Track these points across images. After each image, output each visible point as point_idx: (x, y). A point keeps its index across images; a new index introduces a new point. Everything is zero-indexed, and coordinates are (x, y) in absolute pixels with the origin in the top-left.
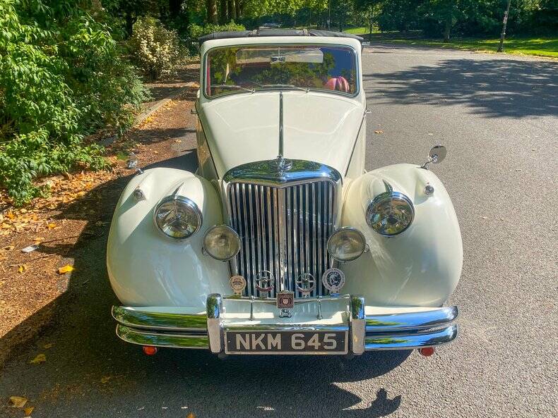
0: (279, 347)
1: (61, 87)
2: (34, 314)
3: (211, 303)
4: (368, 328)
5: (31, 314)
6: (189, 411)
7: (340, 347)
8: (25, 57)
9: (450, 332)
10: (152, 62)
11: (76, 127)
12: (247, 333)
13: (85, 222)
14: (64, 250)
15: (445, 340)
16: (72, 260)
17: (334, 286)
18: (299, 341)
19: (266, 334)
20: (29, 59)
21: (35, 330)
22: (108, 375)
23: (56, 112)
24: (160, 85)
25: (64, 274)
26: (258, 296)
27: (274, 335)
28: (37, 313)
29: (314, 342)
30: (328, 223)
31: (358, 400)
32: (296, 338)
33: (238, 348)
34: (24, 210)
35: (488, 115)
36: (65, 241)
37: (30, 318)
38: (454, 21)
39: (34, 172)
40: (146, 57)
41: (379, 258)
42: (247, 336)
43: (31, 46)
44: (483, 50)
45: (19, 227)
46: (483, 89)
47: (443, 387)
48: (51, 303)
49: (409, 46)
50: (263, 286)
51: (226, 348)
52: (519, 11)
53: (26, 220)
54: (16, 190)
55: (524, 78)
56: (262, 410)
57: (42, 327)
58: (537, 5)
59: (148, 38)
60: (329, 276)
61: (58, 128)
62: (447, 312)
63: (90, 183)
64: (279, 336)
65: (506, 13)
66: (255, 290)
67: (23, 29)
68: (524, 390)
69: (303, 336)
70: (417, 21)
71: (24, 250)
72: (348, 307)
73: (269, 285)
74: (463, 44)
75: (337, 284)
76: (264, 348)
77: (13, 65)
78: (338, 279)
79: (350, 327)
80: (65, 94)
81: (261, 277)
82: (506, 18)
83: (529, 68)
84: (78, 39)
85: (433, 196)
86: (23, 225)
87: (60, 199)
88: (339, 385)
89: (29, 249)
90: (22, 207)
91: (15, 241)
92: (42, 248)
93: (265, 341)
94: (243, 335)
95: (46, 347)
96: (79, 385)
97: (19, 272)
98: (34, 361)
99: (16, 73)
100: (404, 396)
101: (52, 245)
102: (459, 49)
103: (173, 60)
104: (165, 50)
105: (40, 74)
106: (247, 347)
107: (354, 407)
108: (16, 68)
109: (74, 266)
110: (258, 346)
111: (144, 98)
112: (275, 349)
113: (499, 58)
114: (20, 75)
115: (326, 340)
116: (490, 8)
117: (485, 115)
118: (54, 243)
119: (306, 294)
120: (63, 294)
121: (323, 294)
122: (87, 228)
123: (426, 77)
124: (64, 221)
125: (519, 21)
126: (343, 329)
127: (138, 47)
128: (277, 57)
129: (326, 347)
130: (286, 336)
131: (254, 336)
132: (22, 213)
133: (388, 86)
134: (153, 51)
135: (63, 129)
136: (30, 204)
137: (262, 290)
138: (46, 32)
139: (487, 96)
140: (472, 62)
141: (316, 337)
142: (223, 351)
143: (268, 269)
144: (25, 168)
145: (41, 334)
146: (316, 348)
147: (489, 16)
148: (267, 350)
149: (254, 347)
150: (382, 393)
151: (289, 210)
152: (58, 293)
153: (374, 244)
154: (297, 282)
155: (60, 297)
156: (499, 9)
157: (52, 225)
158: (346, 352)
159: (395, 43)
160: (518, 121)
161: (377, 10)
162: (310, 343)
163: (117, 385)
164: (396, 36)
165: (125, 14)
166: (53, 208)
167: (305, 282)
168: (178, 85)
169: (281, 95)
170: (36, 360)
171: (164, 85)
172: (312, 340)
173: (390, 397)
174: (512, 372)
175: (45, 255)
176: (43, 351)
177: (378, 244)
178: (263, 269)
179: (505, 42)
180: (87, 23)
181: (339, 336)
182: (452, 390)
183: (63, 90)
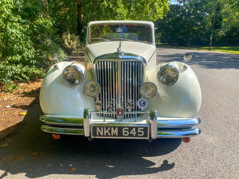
0: (117, 135)
1: (29, 42)
2: (6, 129)
3: (86, 113)
4: (158, 126)
5: (5, 129)
6: (73, 167)
7: (145, 135)
8: (15, 27)
9: (197, 131)
10: (69, 48)
11: (34, 57)
12: (102, 127)
13: (34, 98)
14: (23, 107)
15: (195, 134)
16: (26, 111)
17: (143, 107)
18: (126, 131)
19: (111, 127)
20: (16, 28)
21: (5, 135)
22: (36, 152)
23: (26, 51)
24: (71, 57)
25: (22, 115)
26: (108, 111)
27: (115, 128)
28: (7, 128)
29: (133, 132)
30: (140, 83)
31: (154, 164)
32: (125, 130)
33: (98, 134)
34: (8, 93)
35: (207, 68)
36: (24, 104)
37: (4, 130)
38: (191, 39)
39: (13, 72)
40: (66, 46)
41: (163, 96)
42: (102, 128)
43: (18, 23)
44: (202, 50)
45: (5, 99)
46: (204, 60)
47: (195, 160)
48: (15, 125)
49: (173, 48)
50: (110, 106)
51: (92, 135)
52: (216, 36)
53: (9, 97)
54: (5, 79)
55: (220, 58)
56: (108, 167)
57: (9, 133)
58: (224, 34)
59: (68, 39)
60: (140, 102)
61: (26, 57)
62: (195, 121)
63: (38, 86)
64: (117, 129)
65: (211, 35)
66: (106, 108)
67: (14, 18)
68: (233, 162)
69: (128, 129)
70: (175, 39)
71: (6, 107)
72: (149, 117)
73: (113, 106)
74: (195, 48)
75: (144, 106)
76: (109, 134)
77: (9, 29)
78: (144, 103)
79: (150, 125)
80: (30, 45)
81: (109, 102)
82: (211, 38)
83: (222, 55)
84: (38, 22)
85: (187, 70)
86: (7, 98)
87: (25, 90)
88: (145, 158)
89: (8, 106)
90: (8, 92)
91: (3, 104)
92: (14, 106)
93: (110, 131)
94: (100, 128)
95: (9, 141)
96: (22, 155)
97: (2, 114)
98: (3, 146)
99: (10, 32)
100: (176, 163)
101: (18, 105)
102: (193, 49)
103: (78, 47)
104: (74, 44)
105: (20, 34)
106: (102, 134)
107: (152, 167)
108: (10, 30)
109: (27, 113)
110: (107, 133)
111: (64, 59)
112: (115, 135)
113: (210, 52)
114: (12, 33)
115: (139, 131)
116: (205, 34)
117: (205, 68)
118: (20, 105)
119: (130, 110)
120: (21, 122)
121: (138, 111)
122: (35, 100)
123: (180, 56)
124: (25, 97)
125: (217, 40)
126: (147, 126)
127: (64, 42)
128: (119, 29)
129: (139, 135)
130: (120, 129)
131: (105, 128)
132: (7, 94)
133: (165, 59)
134: (69, 44)
135: (28, 57)
136: (11, 91)
137: (110, 108)
138: (24, 21)
139: (205, 62)
140: (199, 53)
141: (134, 129)
142: (91, 136)
143: (113, 98)
144: (10, 70)
145: (7, 136)
146: (134, 135)
147: (204, 37)
148: (111, 136)
149: (105, 134)
150: (165, 162)
151: (123, 78)
152: (18, 122)
153: (161, 91)
154: (125, 104)
155: (19, 123)
156: (208, 35)
157: (20, 99)
158: (148, 138)
159: (167, 47)
160: (219, 70)
161: (160, 35)
162: (131, 133)
163: (40, 156)
164: (168, 45)
165: (60, 35)
166: (21, 93)
167: (129, 104)
168: (79, 57)
169: (120, 43)
170: (4, 145)
171: (73, 57)
172: (132, 131)
173: (170, 163)
174: (227, 155)
175: (15, 108)
176: (7, 142)
177: (163, 91)
178: (110, 98)
179: (211, 48)
180: (42, 16)
181: (145, 129)
182: (199, 161)
183: (29, 43)
